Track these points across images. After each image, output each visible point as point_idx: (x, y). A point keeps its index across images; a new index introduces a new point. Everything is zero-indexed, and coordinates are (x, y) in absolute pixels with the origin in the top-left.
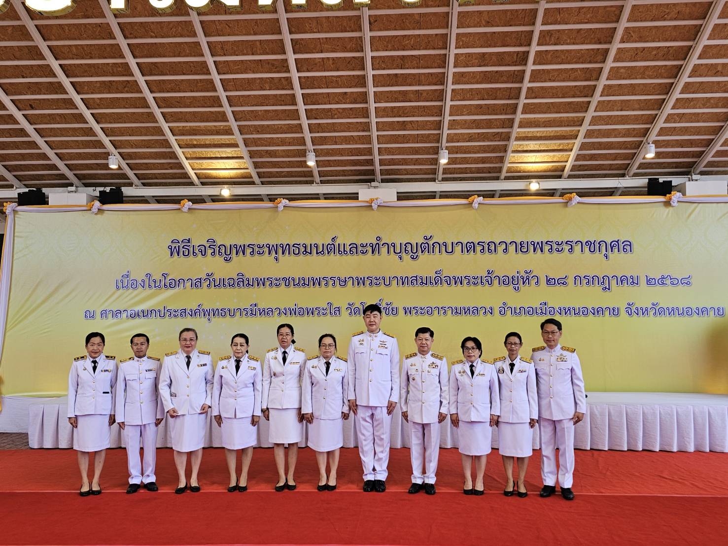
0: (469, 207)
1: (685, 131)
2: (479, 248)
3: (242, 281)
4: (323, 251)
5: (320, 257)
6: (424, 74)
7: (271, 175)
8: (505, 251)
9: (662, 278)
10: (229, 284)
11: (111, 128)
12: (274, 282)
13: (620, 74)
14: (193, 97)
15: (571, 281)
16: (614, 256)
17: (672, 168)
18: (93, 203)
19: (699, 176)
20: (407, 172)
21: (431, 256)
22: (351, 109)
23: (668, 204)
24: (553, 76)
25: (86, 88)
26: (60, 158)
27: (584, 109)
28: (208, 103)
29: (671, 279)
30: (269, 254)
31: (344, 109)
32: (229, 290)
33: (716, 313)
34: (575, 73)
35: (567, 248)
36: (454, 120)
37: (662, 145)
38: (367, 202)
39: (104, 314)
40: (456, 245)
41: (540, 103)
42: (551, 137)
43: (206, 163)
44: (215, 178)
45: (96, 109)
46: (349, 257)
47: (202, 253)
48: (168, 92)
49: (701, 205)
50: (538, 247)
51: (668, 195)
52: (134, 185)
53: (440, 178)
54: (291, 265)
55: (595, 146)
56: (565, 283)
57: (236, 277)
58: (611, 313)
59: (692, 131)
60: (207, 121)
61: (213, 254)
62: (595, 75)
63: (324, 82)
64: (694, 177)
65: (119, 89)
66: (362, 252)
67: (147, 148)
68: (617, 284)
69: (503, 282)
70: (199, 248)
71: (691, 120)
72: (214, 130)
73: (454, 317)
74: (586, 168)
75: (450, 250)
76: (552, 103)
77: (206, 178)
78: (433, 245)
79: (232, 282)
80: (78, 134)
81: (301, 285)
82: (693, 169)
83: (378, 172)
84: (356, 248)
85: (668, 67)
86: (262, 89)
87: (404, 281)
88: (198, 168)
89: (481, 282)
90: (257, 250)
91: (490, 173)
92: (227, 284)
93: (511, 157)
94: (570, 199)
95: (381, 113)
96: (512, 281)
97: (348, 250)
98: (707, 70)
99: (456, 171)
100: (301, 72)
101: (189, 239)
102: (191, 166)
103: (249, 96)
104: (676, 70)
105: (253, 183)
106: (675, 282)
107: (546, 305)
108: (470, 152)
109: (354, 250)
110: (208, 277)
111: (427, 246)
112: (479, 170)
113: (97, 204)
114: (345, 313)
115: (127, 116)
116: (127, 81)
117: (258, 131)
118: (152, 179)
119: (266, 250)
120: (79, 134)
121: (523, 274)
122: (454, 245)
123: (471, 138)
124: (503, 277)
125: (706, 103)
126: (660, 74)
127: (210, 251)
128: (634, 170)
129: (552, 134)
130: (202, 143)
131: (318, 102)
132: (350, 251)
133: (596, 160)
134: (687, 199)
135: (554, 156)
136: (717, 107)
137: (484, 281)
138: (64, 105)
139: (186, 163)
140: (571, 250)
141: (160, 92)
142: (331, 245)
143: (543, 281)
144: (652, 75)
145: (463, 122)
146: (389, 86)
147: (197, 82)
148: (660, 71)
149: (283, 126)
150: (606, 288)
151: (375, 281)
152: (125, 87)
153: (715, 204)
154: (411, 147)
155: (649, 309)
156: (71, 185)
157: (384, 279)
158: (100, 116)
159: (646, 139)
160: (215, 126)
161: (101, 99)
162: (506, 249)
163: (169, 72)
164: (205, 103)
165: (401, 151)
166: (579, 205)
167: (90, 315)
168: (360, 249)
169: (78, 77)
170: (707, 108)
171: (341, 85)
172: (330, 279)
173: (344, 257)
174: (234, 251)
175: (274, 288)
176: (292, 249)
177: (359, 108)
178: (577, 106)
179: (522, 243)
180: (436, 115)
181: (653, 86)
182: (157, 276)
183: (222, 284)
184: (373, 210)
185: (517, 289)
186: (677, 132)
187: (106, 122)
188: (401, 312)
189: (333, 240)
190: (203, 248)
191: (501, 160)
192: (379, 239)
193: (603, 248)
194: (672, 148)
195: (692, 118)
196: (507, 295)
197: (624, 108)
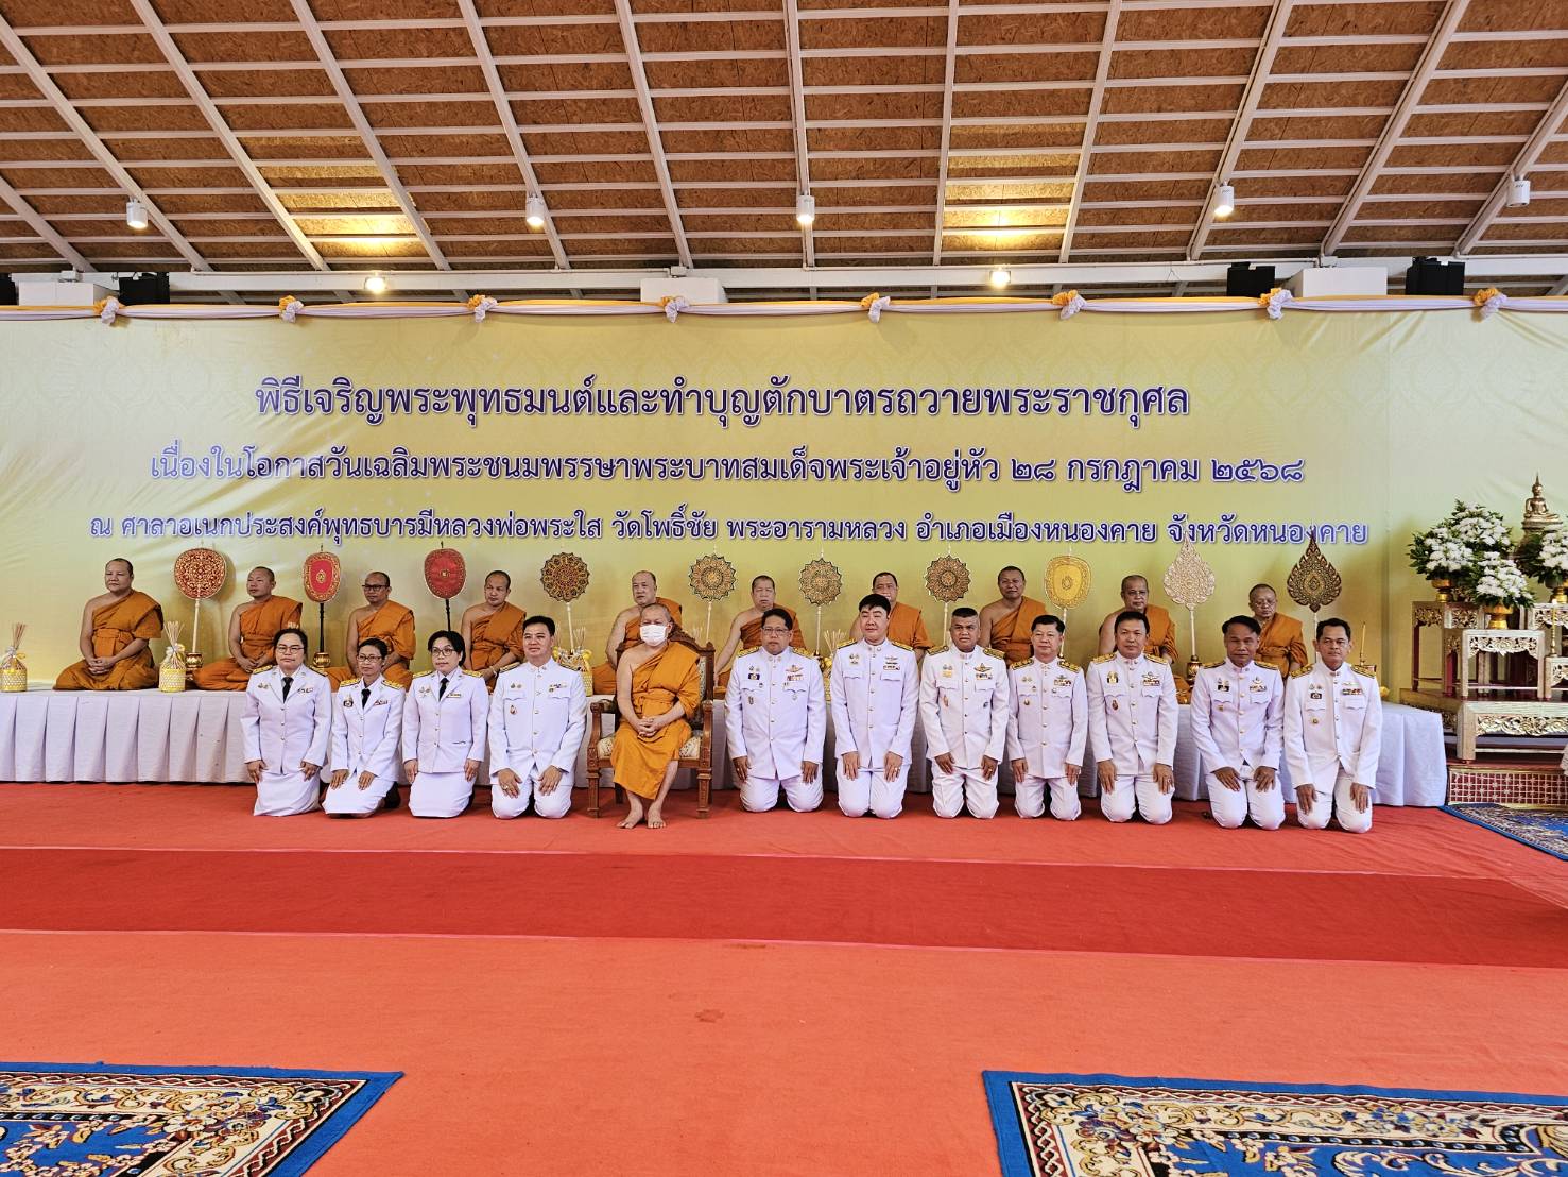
0: (863, 319)
1: (1295, 158)
2: (880, 403)
3: (401, 465)
4: (566, 405)
5: (561, 416)
6: (742, 23)
7: (467, 249)
8: (933, 409)
9: (1245, 466)
10: (378, 470)
11: (124, 142)
12: (467, 467)
13: (1146, 28)
14: (275, 72)
15: (1061, 471)
16: (1153, 420)
17: (1281, 242)
18: (104, 302)
19: (1335, 258)
20: (745, 246)
21: (786, 418)
22: (604, 101)
23: (1262, 313)
24: (1008, 31)
25: (55, 50)
26: (36, 209)
27: (1083, 108)
28: (309, 87)
29: (1262, 468)
30: (458, 410)
31: (590, 102)
32: (377, 483)
33: (1351, 537)
34: (1054, 25)
35: (1056, 403)
36: (819, 130)
37: (1252, 189)
38: (657, 305)
39: (128, 525)
40: (836, 396)
41: (990, 93)
42: (1024, 171)
43: (330, 222)
44: (355, 256)
45: (83, 97)
46: (620, 417)
47: (323, 407)
48: (222, 60)
49: (1330, 316)
50: (999, 401)
51: (1263, 295)
52: (192, 269)
53: (811, 260)
54: (503, 434)
55: (1117, 193)
56: (1050, 475)
57: (391, 457)
58: (1140, 535)
59: (1311, 160)
60: (314, 126)
61: (346, 408)
62: (1094, 29)
63: (538, 40)
64: (1325, 260)
65: (121, 55)
66: (646, 407)
67: (205, 186)
68: (1155, 478)
69: (928, 472)
70: (318, 396)
71: (1306, 133)
72: (331, 147)
73: (829, 542)
74: (1106, 240)
75: (823, 406)
76: (1014, 93)
77: (338, 254)
78: (789, 395)
79: (383, 466)
80: (59, 156)
81: (521, 473)
82: (1322, 244)
83: (683, 245)
84: (635, 400)
85: (1242, 13)
86: (412, 54)
87: (729, 468)
88: (316, 232)
89: (884, 472)
90: (432, 401)
91: (912, 249)
92: (373, 470)
93: (947, 214)
94: (1066, 302)
95: (668, 112)
96: (945, 471)
97: (617, 403)
98: (1324, 20)
99: (843, 246)
100: (486, 16)
101: (298, 377)
102: (302, 229)
103: (388, 70)
104: (1260, 20)
105: (432, 267)
106: (1271, 473)
107: (1010, 519)
108: (863, 203)
109: (631, 405)
110: (335, 455)
111: (777, 398)
112: (889, 244)
113: (113, 304)
114: (610, 531)
115: (150, 115)
116: (135, 35)
117: (422, 151)
118: (229, 256)
119: (453, 401)
120: (62, 154)
121: (967, 456)
122: (832, 396)
123: (861, 171)
124: (927, 462)
125: (1331, 95)
126: (1229, 27)
127: (338, 403)
128: (1200, 246)
129: (1025, 164)
130: (314, 176)
131: (534, 85)
132: (622, 405)
133: (1124, 224)
134: (1300, 303)
135: (1036, 215)
136: (1355, 104)
137: (889, 470)
138: (17, 89)
139: (288, 221)
140: (1065, 408)
141: (206, 60)
142: (583, 393)
143: (1006, 470)
144: (1212, 31)
145: (840, 134)
146: (672, 50)
147: (278, 40)
148: (1227, 22)
149: (471, 140)
150: (1131, 485)
151: (673, 469)
152: (133, 50)
153: (1359, 315)
154: (743, 190)
155: (1216, 528)
156: (69, 267)
157: (690, 465)
158: (96, 115)
159: (1216, 175)
160: (332, 138)
161: (90, 76)
162: (935, 405)
163: (217, 15)
164: (303, 86)
165: (723, 198)
166: (1083, 314)
167: (100, 528)
168: (642, 401)
169: (33, 26)
170: (1334, 106)
171: (574, 47)
172: (581, 462)
173: (609, 417)
174: (388, 402)
175: (468, 479)
176: (504, 399)
177: (621, 99)
178: (1067, 99)
179: (968, 393)
180: (780, 117)
181: (1217, 54)
182: (234, 451)
183: (363, 469)
184: (668, 321)
185: (955, 488)
186: (1280, 160)
187: (110, 129)
188: (724, 530)
189: (588, 383)
190: (326, 397)
191: (930, 220)
192: (680, 381)
193: (1130, 404)
194: (1273, 196)
195: (1306, 129)
196: (934, 498)
197: (1164, 106)
